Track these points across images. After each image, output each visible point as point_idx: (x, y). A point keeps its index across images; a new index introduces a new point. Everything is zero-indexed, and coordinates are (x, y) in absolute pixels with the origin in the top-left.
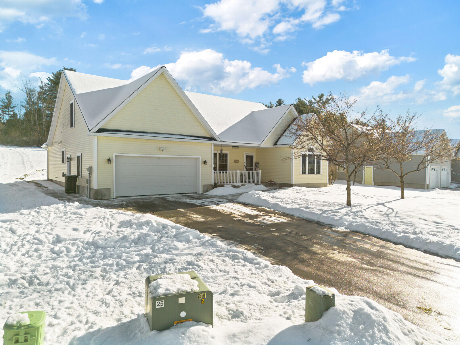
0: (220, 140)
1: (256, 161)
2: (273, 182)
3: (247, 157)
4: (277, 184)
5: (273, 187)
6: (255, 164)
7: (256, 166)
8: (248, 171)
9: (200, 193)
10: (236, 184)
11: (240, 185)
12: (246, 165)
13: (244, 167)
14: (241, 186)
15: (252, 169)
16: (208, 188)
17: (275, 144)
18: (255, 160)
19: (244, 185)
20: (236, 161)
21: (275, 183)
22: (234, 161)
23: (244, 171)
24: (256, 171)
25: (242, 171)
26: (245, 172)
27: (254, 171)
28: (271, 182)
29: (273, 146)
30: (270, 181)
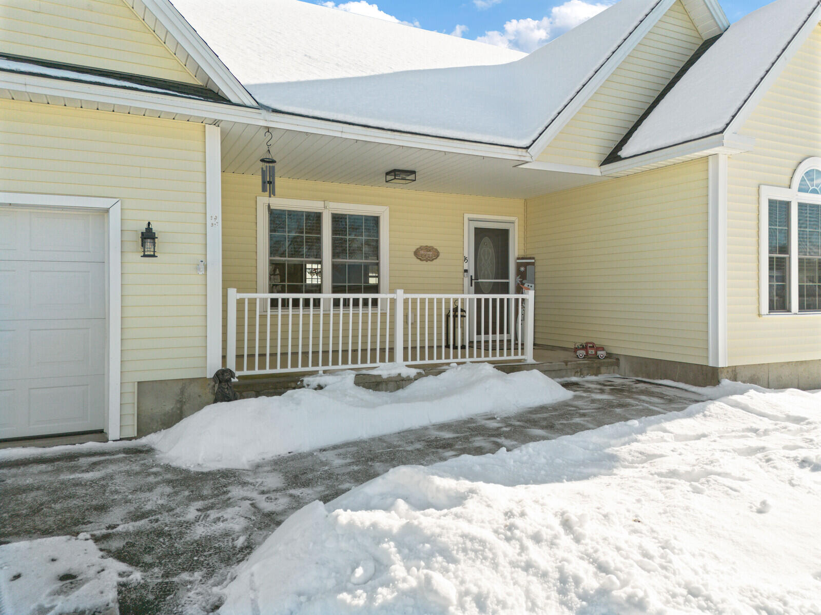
0: (248, 101)
1: (522, 254)
2: (603, 349)
3: (480, 234)
4: (622, 362)
5: (600, 378)
6: (519, 265)
7: (522, 275)
8: (483, 297)
9: (113, 432)
10: (384, 370)
11: (413, 372)
12: (472, 272)
13: (467, 281)
14: (419, 376)
15: (505, 289)
16: (181, 402)
17: (613, 157)
18: (515, 250)
19: (434, 370)
20: (426, 254)
21: (609, 355)
22: (416, 253)
23: (460, 296)
24: (520, 296)
25: (452, 296)
26: (469, 297)
27: (512, 296)
28: (592, 352)
29: (597, 171)
30: (584, 347)
